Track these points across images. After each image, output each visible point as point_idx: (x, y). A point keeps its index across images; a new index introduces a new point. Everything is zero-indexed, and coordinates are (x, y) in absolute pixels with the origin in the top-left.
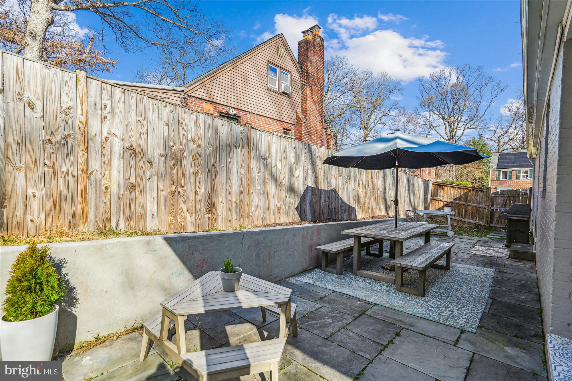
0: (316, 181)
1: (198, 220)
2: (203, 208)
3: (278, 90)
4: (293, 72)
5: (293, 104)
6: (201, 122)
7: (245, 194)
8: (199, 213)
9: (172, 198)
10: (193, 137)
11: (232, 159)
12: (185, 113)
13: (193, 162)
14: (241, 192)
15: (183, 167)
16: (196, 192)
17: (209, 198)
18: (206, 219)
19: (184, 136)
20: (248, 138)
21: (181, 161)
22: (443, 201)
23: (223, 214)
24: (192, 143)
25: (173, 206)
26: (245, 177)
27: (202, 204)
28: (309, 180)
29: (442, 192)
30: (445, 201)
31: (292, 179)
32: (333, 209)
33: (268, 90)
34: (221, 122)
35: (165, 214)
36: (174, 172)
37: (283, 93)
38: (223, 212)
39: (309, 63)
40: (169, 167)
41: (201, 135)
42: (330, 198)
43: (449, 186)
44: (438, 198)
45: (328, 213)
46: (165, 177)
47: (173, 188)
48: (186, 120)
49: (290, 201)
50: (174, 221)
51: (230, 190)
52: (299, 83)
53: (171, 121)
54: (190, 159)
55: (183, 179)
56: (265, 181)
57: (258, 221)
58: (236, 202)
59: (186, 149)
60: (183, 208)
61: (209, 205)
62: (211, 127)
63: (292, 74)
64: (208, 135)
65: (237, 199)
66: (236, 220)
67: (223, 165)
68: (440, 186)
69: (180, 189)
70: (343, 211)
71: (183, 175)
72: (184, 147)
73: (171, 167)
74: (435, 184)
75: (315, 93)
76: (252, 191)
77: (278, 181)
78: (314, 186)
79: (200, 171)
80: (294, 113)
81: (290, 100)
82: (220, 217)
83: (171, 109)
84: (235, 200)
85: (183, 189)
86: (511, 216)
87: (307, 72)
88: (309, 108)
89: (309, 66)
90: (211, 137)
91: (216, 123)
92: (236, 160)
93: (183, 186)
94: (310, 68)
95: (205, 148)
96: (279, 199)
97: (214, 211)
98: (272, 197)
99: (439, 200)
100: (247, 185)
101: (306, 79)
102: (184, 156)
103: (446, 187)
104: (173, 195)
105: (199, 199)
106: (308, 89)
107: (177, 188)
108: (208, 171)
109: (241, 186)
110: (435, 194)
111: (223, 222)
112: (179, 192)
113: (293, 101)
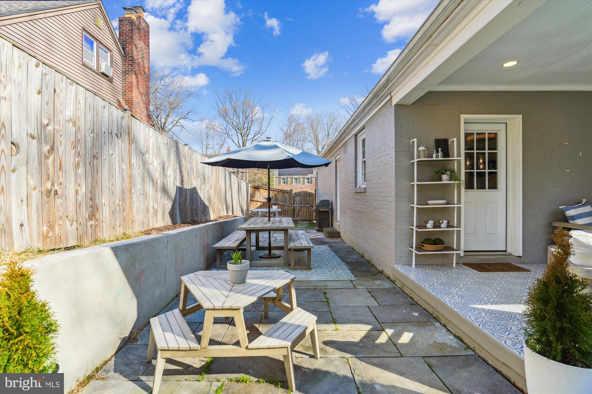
0: (182, 181)
1: (80, 229)
2: (85, 212)
3: (96, 69)
4: (113, 51)
5: (114, 90)
6: (81, 99)
7: (127, 195)
8: (80, 220)
9: (47, 199)
10: (72, 117)
11: (114, 150)
12: (62, 81)
13: (72, 149)
14: (123, 192)
15: (61, 156)
16: (77, 192)
17: (92, 200)
18: (89, 228)
19: (61, 113)
20: (128, 128)
21: (58, 148)
22: (259, 202)
23: (106, 219)
24: (71, 124)
25: (49, 211)
26: (127, 174)
27: (84, 206)
28: (178, 181)
29: (259, 193)
30: (261, 202)
31: (165, 179)
32: (195, 211)
33: (84, 65)
34: (102, 103)
35: (38, 222)
36: (50, 163)
37: (103, 74)
38: (106, 217)
39: (134, 47)
40: (43, 155)
41: (81, 115)
42: (192, 199)
43: (264, 189)
44: (255, 199)
45: (192, 214)
46: (37, 169)
47: (49, 185)
48: (64, 92)
49: (164, 203)
50: (51, 233)
51: (113, 189)
52: (121, 66)
53: (44, 88)
54: (69, 146)
55: (61, 174)
56: (143, 180)
57: (140, 227)
58: (118, 204)
59: (64, 131)
60: (61, 213)
61: (91, 209)
62: (92, 106)
63: (113, 54)
64: (89, 116)
65: (119, 201)
66: (119, 226)
67: (105, 158)
68: (257, 188)
69: (56, 187)
70: (201, 213)
71: (61, 168)
72: (61, 128)
73: (45, 155)
74: (253, 187)
75: (141, 83)
76: (133, 191)
77: (154, 180)
78: (181, 186)
79: (81, 164)
80: (116, 102)
81: (111, 84)
82: (103, 223)
83: (44, 71)
84: (117, 202)
85: (61, 186)
86: (321, 209)
87: (132, 57)
88: (135, 99)
89: (134, 50)
90: (92, 120)
91: (97, 102)
92: (117, 153)
93: (61, 183)
94: (135, 54)
95: (86, 133)
96: (156, 200)
97: (97, 217)
98: (150, 198)
99: (256, 201)
100: (129, 183)
101: (132, 65)
102: (61, 141)
103: (261, 190)
104: (48, 195)
105: (80, 201)
106: (134, 76)
107: (53, 185)
108: (90, 164)
109: (123, 184)
110: (253, 196)
111: (106, 229)
112: (56, 191)
113: (114, 87)
